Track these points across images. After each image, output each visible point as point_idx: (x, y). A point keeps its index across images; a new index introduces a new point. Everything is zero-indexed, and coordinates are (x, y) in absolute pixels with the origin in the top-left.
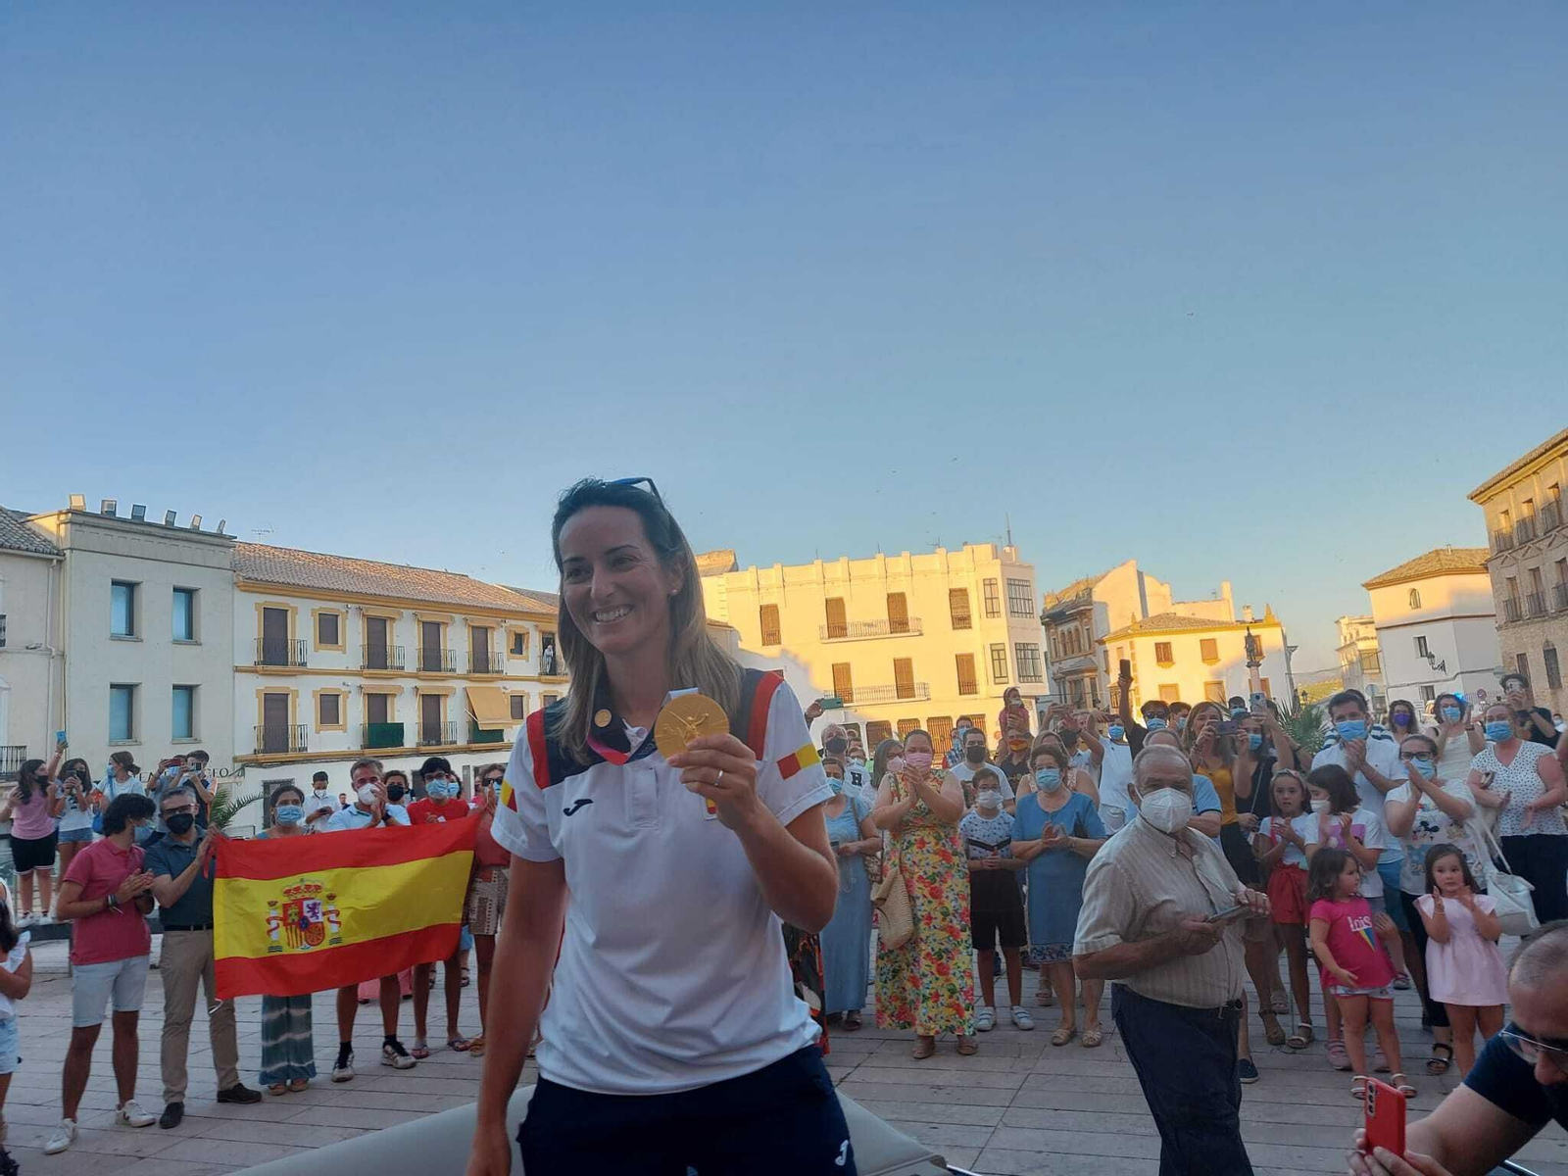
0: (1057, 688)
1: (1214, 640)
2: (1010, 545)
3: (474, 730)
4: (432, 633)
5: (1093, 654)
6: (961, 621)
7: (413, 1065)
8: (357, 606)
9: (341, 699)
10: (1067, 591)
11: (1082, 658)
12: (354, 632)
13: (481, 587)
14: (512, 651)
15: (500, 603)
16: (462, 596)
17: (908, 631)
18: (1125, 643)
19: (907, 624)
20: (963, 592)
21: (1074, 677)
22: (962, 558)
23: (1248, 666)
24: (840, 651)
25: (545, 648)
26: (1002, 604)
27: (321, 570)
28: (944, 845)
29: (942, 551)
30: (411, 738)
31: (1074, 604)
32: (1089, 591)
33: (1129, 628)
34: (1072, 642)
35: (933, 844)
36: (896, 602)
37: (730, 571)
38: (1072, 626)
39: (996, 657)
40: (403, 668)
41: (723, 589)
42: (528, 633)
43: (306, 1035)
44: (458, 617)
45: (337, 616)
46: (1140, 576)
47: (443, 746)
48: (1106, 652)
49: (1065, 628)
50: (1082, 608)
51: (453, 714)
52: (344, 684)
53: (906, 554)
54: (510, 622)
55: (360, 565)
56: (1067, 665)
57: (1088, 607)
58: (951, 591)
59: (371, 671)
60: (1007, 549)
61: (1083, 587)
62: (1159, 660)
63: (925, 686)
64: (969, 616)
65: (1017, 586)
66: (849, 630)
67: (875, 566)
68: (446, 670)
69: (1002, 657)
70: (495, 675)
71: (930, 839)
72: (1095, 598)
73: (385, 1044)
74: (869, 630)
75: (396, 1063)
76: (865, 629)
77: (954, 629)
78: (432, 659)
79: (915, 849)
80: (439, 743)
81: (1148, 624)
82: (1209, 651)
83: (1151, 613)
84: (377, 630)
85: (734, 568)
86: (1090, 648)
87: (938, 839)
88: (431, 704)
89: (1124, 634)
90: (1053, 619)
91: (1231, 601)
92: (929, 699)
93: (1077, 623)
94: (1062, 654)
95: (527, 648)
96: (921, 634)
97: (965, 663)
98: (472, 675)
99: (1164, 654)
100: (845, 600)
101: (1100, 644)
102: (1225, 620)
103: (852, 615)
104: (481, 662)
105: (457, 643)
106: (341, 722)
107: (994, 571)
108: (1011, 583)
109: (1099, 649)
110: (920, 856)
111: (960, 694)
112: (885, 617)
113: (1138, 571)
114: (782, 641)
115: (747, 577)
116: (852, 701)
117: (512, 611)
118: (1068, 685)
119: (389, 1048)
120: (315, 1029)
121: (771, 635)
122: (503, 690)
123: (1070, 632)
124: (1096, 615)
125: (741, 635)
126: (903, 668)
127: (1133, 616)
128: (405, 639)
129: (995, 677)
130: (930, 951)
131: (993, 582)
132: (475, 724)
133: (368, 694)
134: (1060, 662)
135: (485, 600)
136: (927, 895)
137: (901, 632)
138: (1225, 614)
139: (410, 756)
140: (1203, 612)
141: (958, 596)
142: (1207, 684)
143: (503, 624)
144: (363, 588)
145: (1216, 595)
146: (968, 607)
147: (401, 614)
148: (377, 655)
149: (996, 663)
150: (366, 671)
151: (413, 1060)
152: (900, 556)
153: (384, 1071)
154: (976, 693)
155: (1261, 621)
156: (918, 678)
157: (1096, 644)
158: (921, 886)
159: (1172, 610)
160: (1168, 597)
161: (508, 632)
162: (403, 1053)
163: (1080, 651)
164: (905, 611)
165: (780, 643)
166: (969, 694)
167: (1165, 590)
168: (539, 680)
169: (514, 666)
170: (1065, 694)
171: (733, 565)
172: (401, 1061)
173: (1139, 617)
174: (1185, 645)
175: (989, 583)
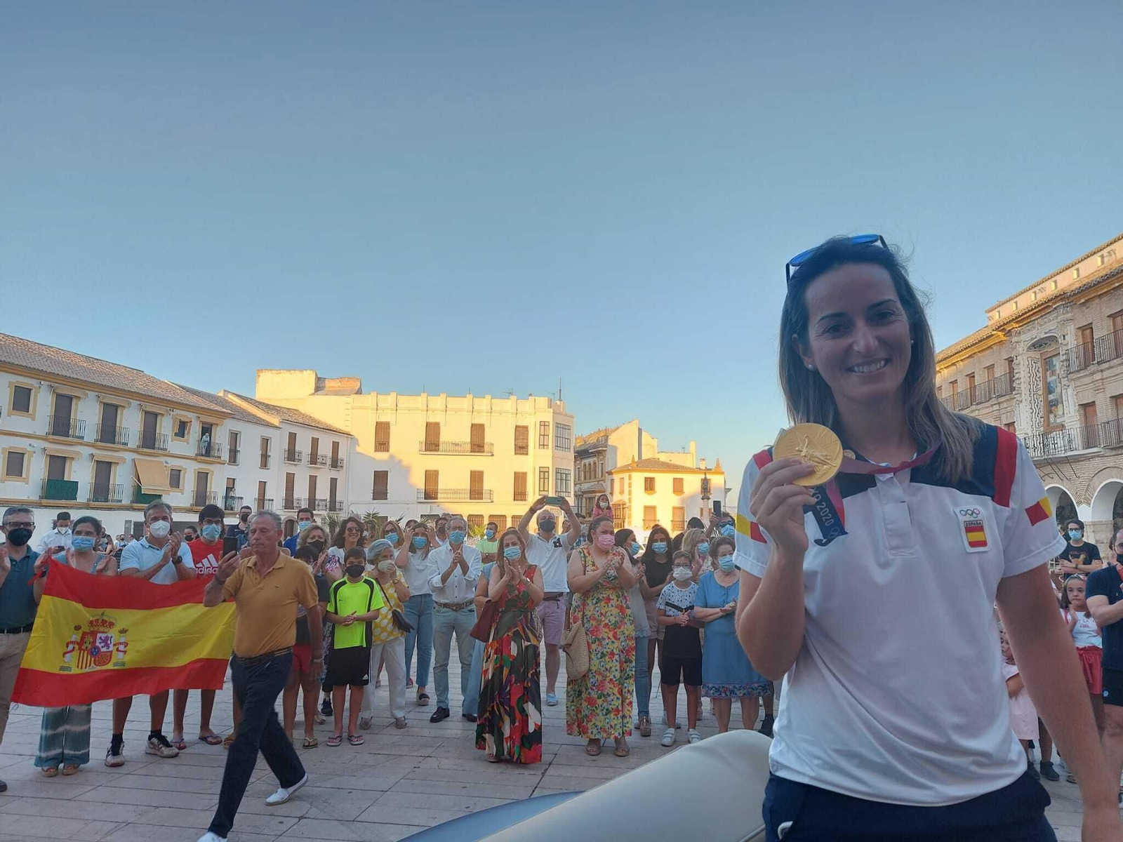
0: (576, 502)
1: (682, 479)
2: (560, 400)
3: (138, 493)
4: (110, 414)
5: (604, 481)
6: (521, 449)
7: (176, 755)
8: (49, 383)
9: (26, 457)
10: (590, 436)
11: (596, 483)
12: (44, 403)
13: (154, 381)
14: (176, 435)
15: (170, 396)
16: (138, 386)
17: (483, 452)
18: (626, 475)
19: (483, 447)
20: (526, 428)
21: (590, 495)
22: (527, 405)
23: (703, 499)
24: (432, 461)
25: (203, 435)
26: (551, 441)
27: (20, 351)
28: (621, 602)
29: (513, 398)
30: (83, 494)
31: (595, 446)
32: (607, 437)
33: (629, 465)
34: (590, 472)
35: (615, 600)
36: (478, 430)
37: (356, 394)
38: (591, 460)
39: (542, 476)
40: (82, 438)
41: (349, 406)
42: (191, 422)
43: (85, 727)
44: (134, 403)
45: (31, 390)
46: (640, 430)
47: (109, 503)
48: (612, 480)
49: (587, 461)
50: (600, 449)
51: (121, 479)
52: (30, 445)
53: (488, 397)
54: (176, 412)
55: (53, 351)
56: (585, 486)
57: (604, 449)
58: (517, 427)
59: (55, 437)
60: (558, 402)
61: (602, 434)
62: (646, 489)
63: (491, 492)
64: (527, 446)
65: (562, 428)
66: (441, 448)
67: (465, 403)
68: (120, 443)
69: (546, 476)
70: (160, 452)
71: (613, 597)
72: (610, 442)
73: (150, 738)
74: (456, 448)
75: (162, 753)
76: (452, 448)
77: (516, 454)
78: (108, 432)
79: (603, 604)
80: (107, 500)
81: (641, 464)
82: (678, 486)
83: (644, 457)
84: (64, 406)
85: (359, 392)
86: (602, 476)
87: (618, 597)
88: (104, 469)
89: (626, 469)
90: (581, 454)
91: (694, 454)
92: (492, 502)
93: (595, 459)
94: (583, 479)
95: (189, 433)
96: (492, 455)
97: (520, 479)
98: (141, 450)
99: (650, 485)
100: (441, 425)
101: (609, 474)
102: (689, 466)
103: (445, 436)
104: (149, 440)
105: (131, 423)
106: (24, 476)
107: (548, 416)
108: (558, 426)
109: (608, 478)
110: (606, 609)
111: (514, 500)
112: (469, 440)
113: (639, 429)
114: (390, 450)
115: (368, 400)
116: (437, 499)
117: (180, 403)
118: (584, 499)
119: (155, 740)
120: (92, 724)
121: (382, 443)
122: (165, 464)
123: (590, 464)
124: (608, 455)
125: (359, 441)
126: (477, 477)
127: (633, 458)
128: (87, 415)
129: (540, 491)
130: (612, 677)
131: (547, 424)
132: (139, 488)
133: (50, 455)
134: (580, 484)
135: (159, 393)
136: (611, 637)
137: (478, 452)
138: (689, 462)
139: (80, 508)
140: (677, 460)
141: (521, 432)
142: (674, 508)
143: (171, 412)
144: (56, 370)
145: (684, 450)
146: (527, 439)
147: (86, 395)
148: (62, 425)
149: (542, 480)
150: (51, 437)
151: (177, 750)
152: (484, 398)
153: (150, 759)
154: (525, 500)
155: (711, 469)
156: (487, 486)
157: (607, 474)
158: (607, 630)
159: (657, 456)
160: (656, 448)
161: (174, 419)
162: (167, 745)
163: (595, 478)
164: (483, 438)
165: (388, 451)
166: (522, 500)
167: (655, 442)
168: (195, 460)
169: (175, 446)
170: (581, 507)
171: (358, 390)
172: (166, 751)
173: (636, 459)
174: (664, 481)
175: (544, 424)
